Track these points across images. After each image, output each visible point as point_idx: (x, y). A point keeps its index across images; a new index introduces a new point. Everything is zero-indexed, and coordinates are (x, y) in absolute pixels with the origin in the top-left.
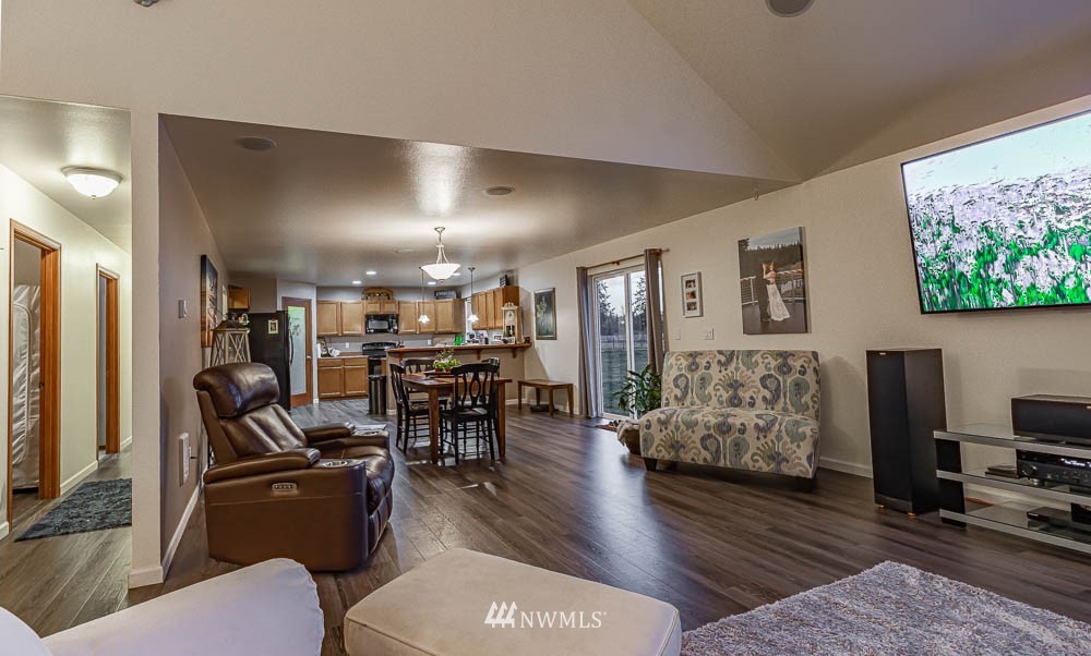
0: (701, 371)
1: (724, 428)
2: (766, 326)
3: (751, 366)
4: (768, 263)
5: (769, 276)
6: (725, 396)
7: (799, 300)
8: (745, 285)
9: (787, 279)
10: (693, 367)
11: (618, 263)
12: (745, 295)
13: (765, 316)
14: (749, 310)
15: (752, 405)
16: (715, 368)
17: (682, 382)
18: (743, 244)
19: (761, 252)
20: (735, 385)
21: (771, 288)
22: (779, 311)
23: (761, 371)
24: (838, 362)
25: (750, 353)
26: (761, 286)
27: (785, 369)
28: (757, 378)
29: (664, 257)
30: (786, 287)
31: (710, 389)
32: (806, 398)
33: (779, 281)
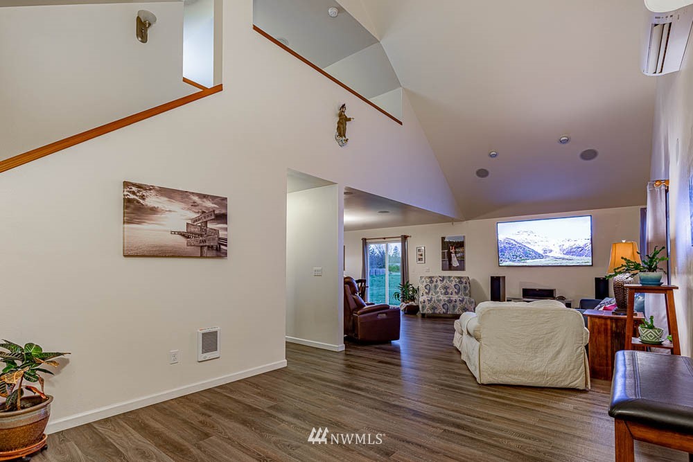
0: (435, 283)
1: (450, 301)
2: (450, 268)
3: (451, 281)
4: (452, 246)
5: (452, 251)
6: (443, 291)
7: (462, 260)
8: (443, 253)
9: (459, 252)
10: (431, 282)
11: (384, 238)
12: (443, 257)
13: (450, 264)
14: (444, 262)
15: (452, 294)
16: (439, 282)
17: (428, 287)
18: (443, 238)
19: (450, 242)
20: (446, 288)
21: (453, 255)
22: (455, 263)
23: (454, 283)
24: (474, 280)
25: (450, 277)
26: (449, 254)
27: (461, 282)
28: (453, 285)
29: (408, 238)
30: (459, 255)
31: (438, 289)
32: (467, 292)
33: (456, 253)
